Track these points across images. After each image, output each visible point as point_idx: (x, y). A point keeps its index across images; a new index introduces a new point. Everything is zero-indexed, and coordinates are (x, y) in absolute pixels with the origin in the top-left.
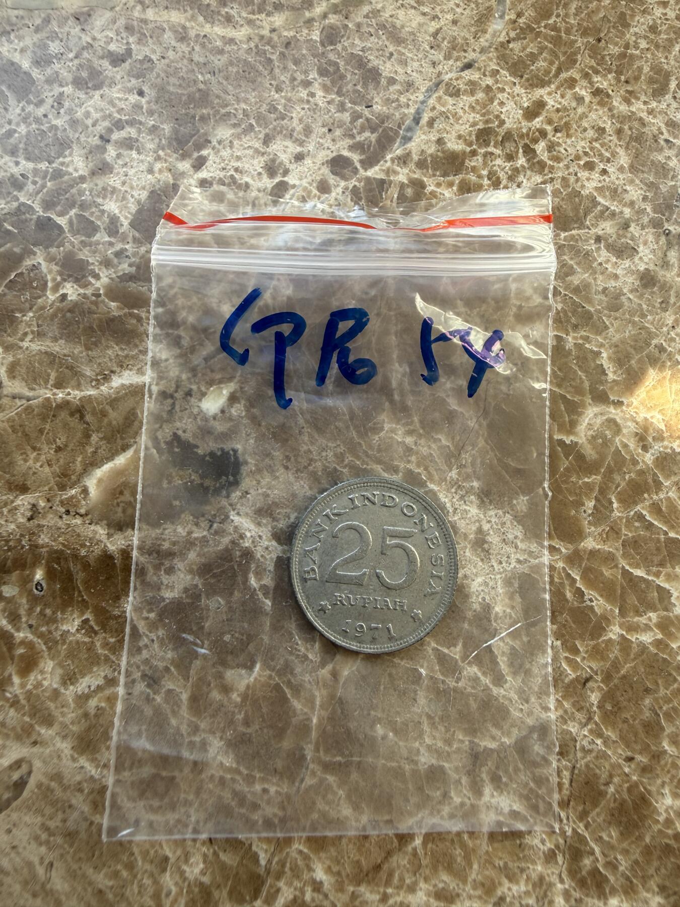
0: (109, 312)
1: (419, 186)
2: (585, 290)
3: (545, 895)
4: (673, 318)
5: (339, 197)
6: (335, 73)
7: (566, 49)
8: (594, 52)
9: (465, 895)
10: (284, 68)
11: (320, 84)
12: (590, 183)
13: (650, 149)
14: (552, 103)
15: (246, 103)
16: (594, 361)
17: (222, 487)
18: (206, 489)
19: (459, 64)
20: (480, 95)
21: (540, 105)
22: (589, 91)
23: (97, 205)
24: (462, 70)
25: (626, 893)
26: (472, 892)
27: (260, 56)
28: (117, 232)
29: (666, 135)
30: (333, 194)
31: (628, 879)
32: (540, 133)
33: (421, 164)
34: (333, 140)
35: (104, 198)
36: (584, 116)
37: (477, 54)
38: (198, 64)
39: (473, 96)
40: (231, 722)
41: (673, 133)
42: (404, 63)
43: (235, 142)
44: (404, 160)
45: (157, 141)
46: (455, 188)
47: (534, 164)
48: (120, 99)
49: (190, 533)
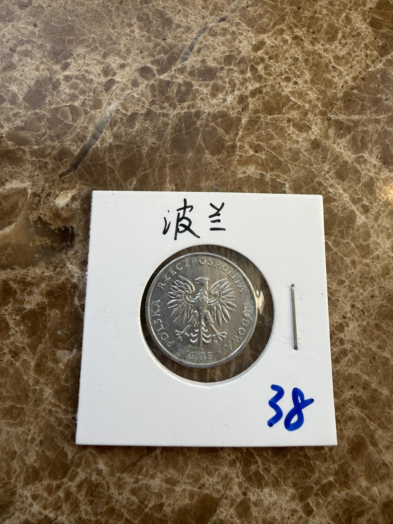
0: (7, 147)
1: (189, 85)
2: (279, 149)
3: (228, 485)
4: (328, 167)
5: (143, 89)
6: (147, 20)
7: (280, 13)
8: (296, 15)
9: (182, 481)
10: (118, 16)
11: (137, 25)
12: (287, 89)
13: (324, 72)
14: (269, 43)
15: (95, 34)
16: (281, 188)
17: (63, 248)
18: (54, 249)
19: (218, 18)
20: (228, 36)
21: (262, 43)
22: (291, 36)
23: (5, 87)
24: (220, 21)
25: (274, 486)
26: (186, 480)
27: (105, 8)
28: (16, 102)
29: (333, 64)
30: (140, 88)
31: (275, 478)
32: (261, 59)
33: (191, 73)
34: (143, 58)
35: (10, 83)
36: (287, 51)
37: (229, 13)
38: (69, 11)
39: (224, 36)
40: (58, 379)
41: (338, 63)
42: (186, 16)
43: (87, 56)
44: (182, 71)
45: (42, 52)
46: (209, 88)
47: (255, 76)
48: (23, 28)
49: (43, 273)
